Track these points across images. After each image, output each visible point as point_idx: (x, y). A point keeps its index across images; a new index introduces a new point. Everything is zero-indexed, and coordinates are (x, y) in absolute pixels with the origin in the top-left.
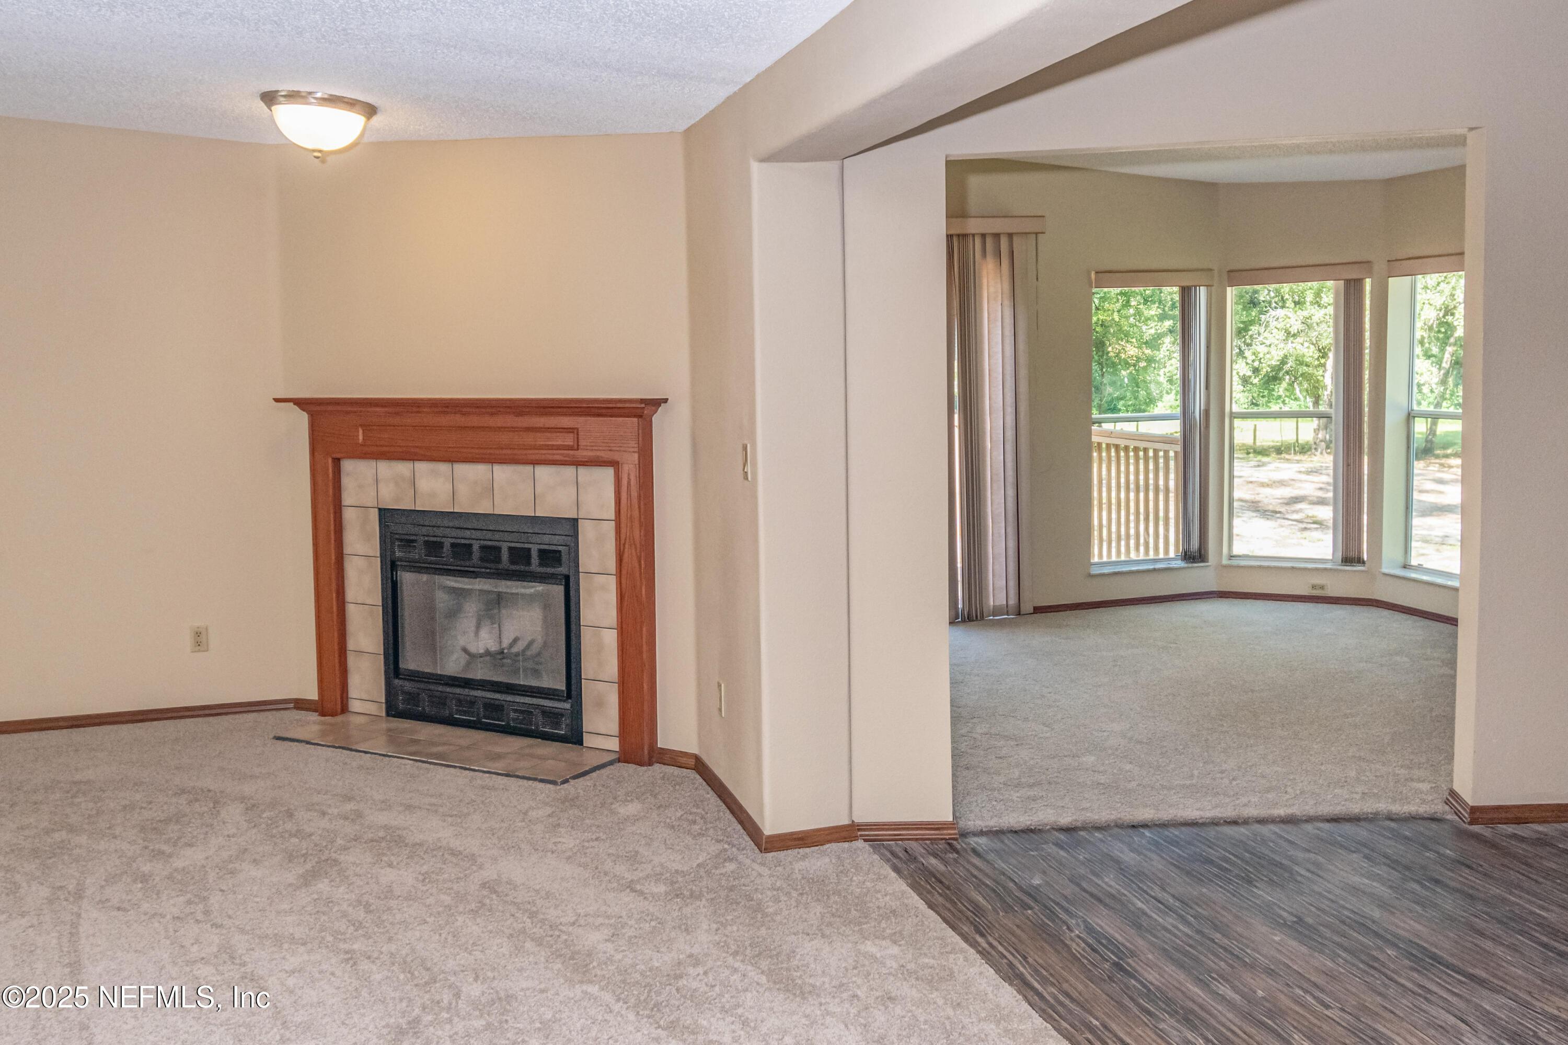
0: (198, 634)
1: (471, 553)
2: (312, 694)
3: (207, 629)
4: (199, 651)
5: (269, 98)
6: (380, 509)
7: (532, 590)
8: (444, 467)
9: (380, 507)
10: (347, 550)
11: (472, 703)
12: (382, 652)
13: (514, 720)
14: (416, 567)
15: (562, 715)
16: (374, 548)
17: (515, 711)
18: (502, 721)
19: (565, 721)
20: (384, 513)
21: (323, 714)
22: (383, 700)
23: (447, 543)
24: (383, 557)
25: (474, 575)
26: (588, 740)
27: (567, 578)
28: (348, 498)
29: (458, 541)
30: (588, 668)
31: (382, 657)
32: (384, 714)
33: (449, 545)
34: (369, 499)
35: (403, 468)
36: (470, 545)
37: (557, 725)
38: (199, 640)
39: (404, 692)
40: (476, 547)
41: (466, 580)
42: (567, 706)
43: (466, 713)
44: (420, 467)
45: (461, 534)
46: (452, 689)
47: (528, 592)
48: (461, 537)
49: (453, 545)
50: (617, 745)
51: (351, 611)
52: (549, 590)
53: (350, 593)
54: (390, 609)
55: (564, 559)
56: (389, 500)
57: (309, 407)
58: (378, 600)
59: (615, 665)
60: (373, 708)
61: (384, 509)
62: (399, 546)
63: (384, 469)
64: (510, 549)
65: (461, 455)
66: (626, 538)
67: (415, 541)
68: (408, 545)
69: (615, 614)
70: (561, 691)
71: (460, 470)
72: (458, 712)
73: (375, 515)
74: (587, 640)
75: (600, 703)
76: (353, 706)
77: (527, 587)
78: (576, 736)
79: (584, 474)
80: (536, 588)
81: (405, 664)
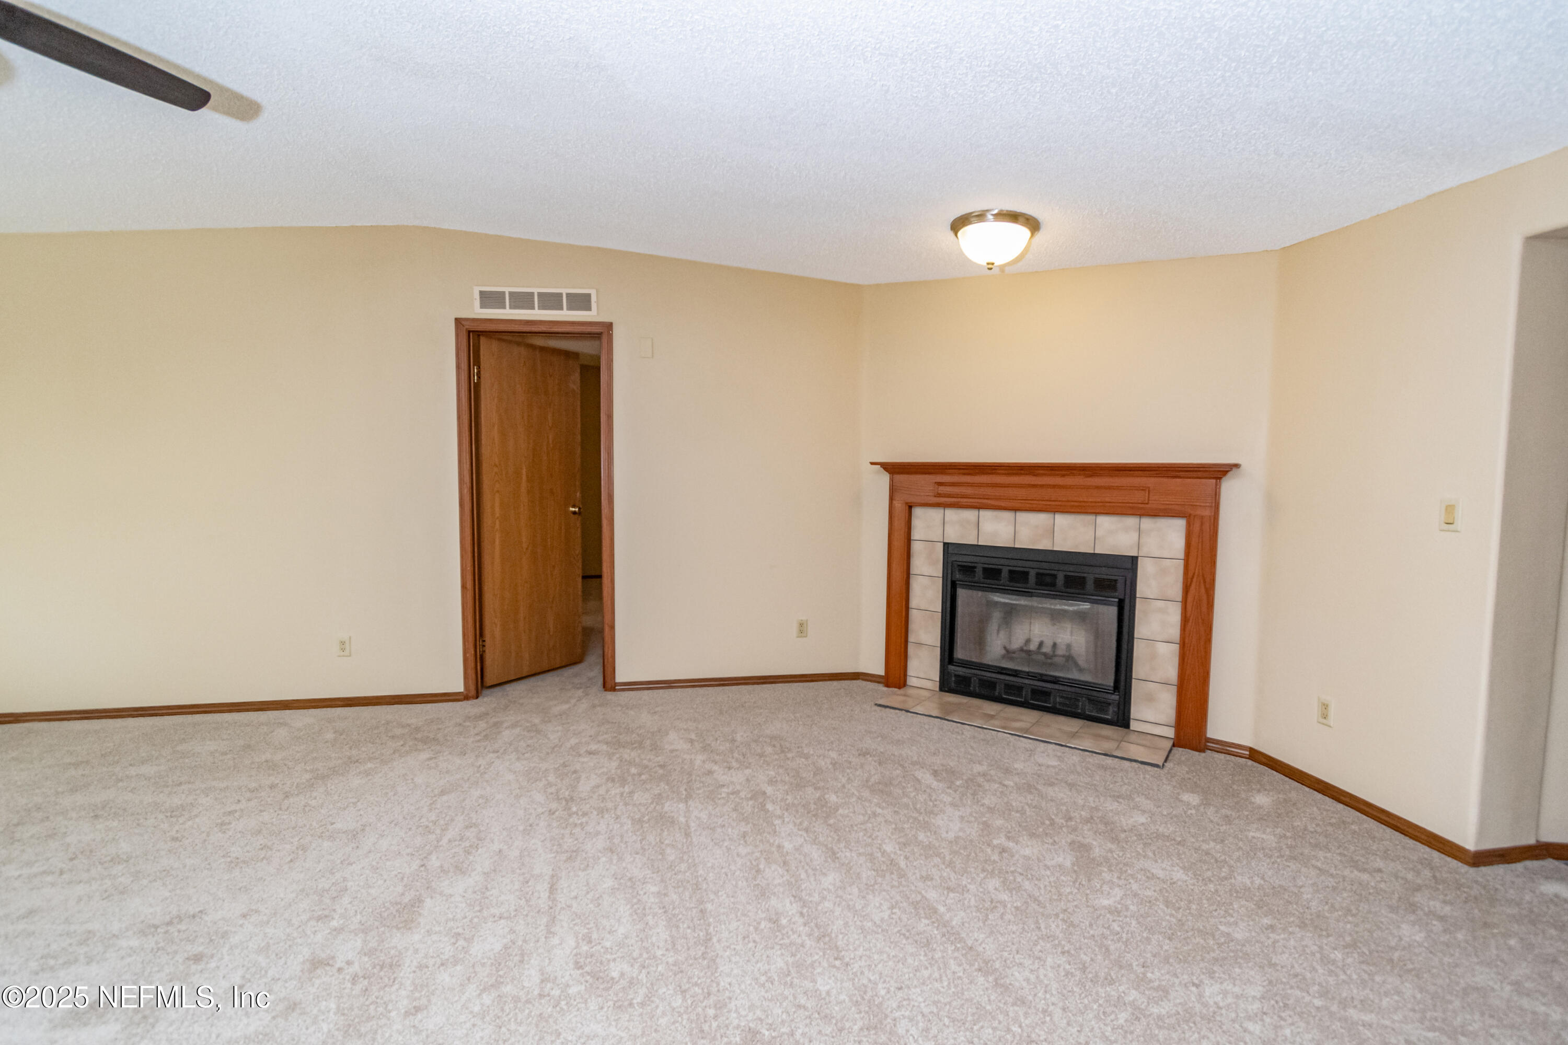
0: (801, 625)
1: (1027, 578)
2: (880, 670)
3: (807, 621)
4: (801, 637)
5: (958, 224)
6: (944, 544)
7: (1075, 608)
9: (946, 541)
10: (914, 570)
11: (1019, 689)
12: (939, 645)
13: (1060, 703)
14: (973, 586)
15: (1109, 704)
16: (938, 570)
17: (1062, 697)
18: (1049, 703)
19: (1114, 709)
20: (946, 546)
21: (887, 686)
22: (938, 679)
23: (1005, 570)
24: (944, 577)
25: (1029, 594)
26: (1134, 725)
27: (1121, 601)
28: (916, 534)
29: (1014, 569)
30: (1140, 669)
31: (939, 649)
32: (938, 689)
33: (1006, 572)
34: (936, 535)
35: (970, 515)
36: (1028, 573)
37: (1106, 712)
38: (802, 628)
39: (956, 676)
40: (1032, 574)
41: (1014, 597)
42: (1115, 697)
43: (1014, 695)
44: (985, 514)
45: (1020, 563)
46: (1002, 677)
47: (1071, 608)
48: (1019, 566)
49: (1011, 572)
50: (1170, 733)
51: (914, 614)
52: (1102, 609)
53: (914, 602)
54: (948, 615)
55: (1120, 586)
56: (954, 537)
57: (892, 469)
58: (939, 608)
59: (1171, 671)
60: (929, 685)
61: (948, 543)
62: (960, 570)
63: (951, 514)
64: (1066, 577)
65: (1028, 505)
66: (1194, 574)
67: (975, 567)
68: (968, 569)
69: (1175, 632)
70: (1109, 686)
71: (1023, 517)
72: (1006, 693)
73: (940, 547)
74: (1140, 650)
75: (1150, 698)
76: (911, 681)
77: (1072, 605)
78: (1122, 721)
79: (1147, 523)
80: (1081, 607)
81: (959, 654)
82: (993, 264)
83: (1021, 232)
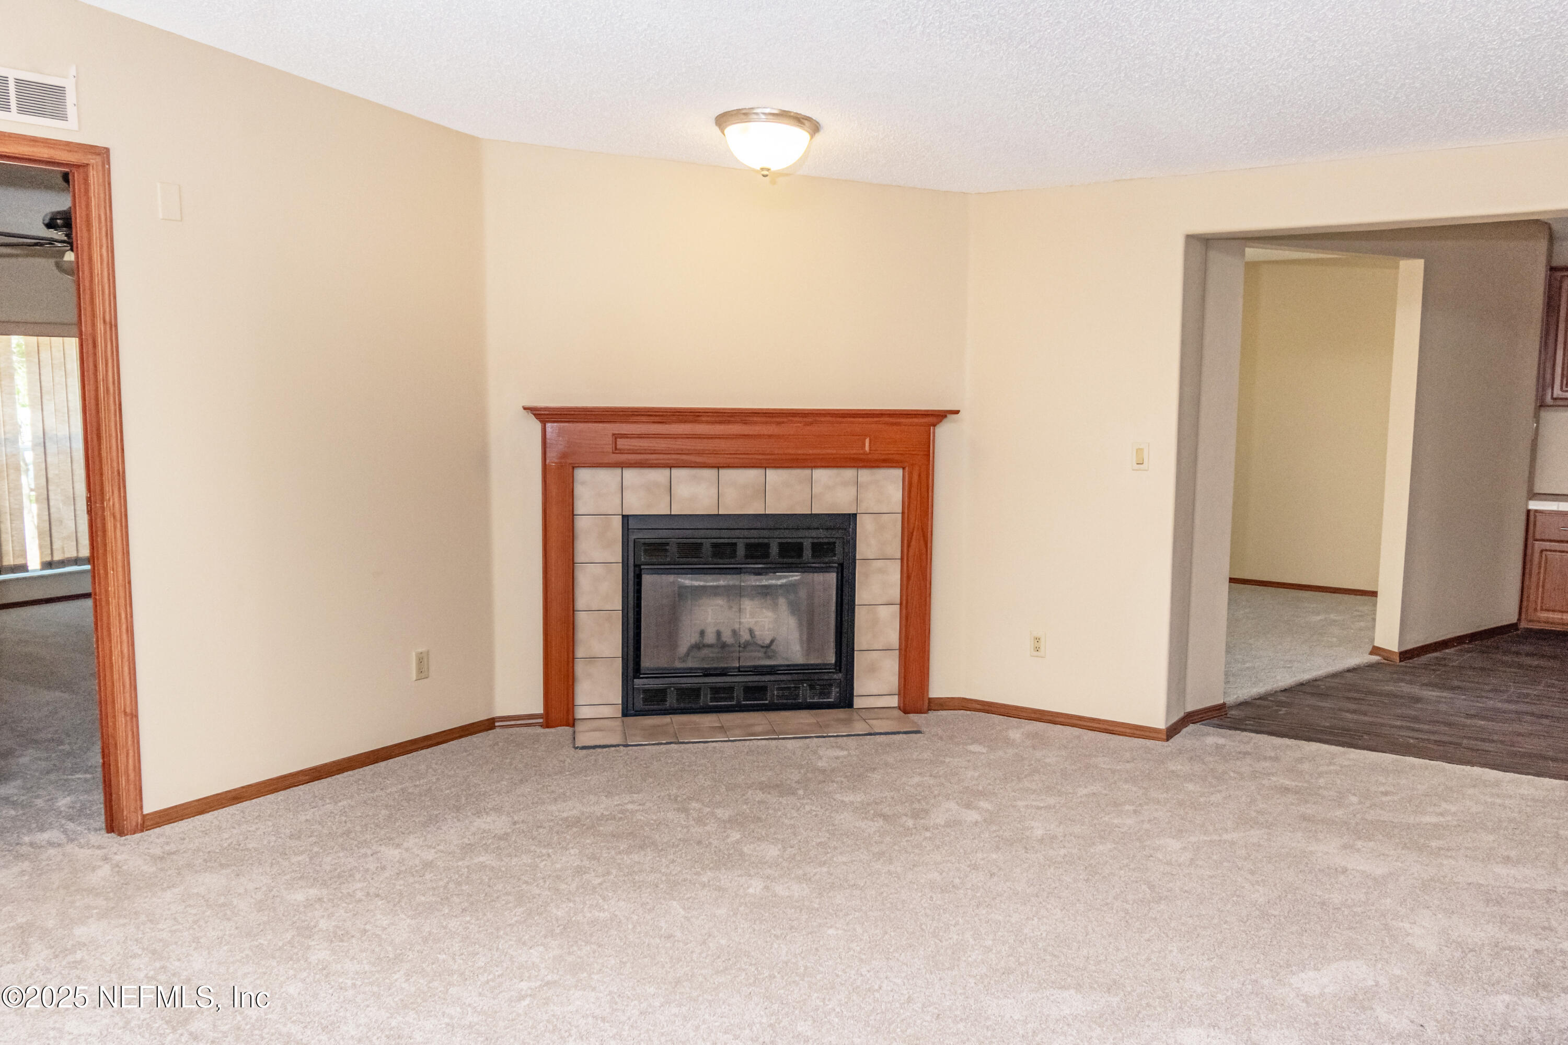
0: (420, 659)
1: (735, 551)
2: (536, 707)
3: (428, 652)
4: (422, 678)
6: (623, 516)
7: (784, 581)
8: (709, 473)
9: (625, 513)
10: (582, 557)
11: (730, 689)
12: (619, 654)
13: (778, 697)
14: (663, 569)
15: (831, 685)
16: (615, 554)
17: (780, 689)
18: (766, 700)
19: (835, 691)
20: (626, 518)
21: (548, 727)
22: (619, 702)
23: (707, 544)
24: (624, 562)
26: (858, 703)
27: (841, 565)
28: (584, 507)
29: (721, 541)
30: (862, 639)
31: (619, 660)
32: (620, 715)
33: (708, 546)
34: (612, 505)
35: (658, 476)
36: (735, 544)
37: (828, 695)
39: (644, 691)
42: (838, 676)
43: (725, 699)
44: (677, 473)
45: (725, 533)
46: (707, 680)
47: (779, 582)
48: (725, 537)
49: (715, 546)
50: (894, 701)
51: (582, 619)
52: (819, 577)
53: (582, 601)
54: (631, 615)
55: (838, 549)
56: (637, 505)
57: (544, 415)
58: (618, 604)
59: (892, 636)
60: (607, 711)
61: (628, 516)
62: (645, 551)
63: (631, 475)
64: (781, 545)
65: (736, 460)
66: (914, 527)
67: (668, 544)
68: (656, 548)
69: (895, 593)
70: (830, 664)
71: (728, 475)
72: (712, 700)
73: (617, 522)
74: (861, 617)
75: (872, 669)
76: (582, 712)
77: (780, 578)
78: (846, 701)
79: (865, 475)
80: (790, 579)
81: (647, 663)
82: (768, 170)
83: (799, 136)
